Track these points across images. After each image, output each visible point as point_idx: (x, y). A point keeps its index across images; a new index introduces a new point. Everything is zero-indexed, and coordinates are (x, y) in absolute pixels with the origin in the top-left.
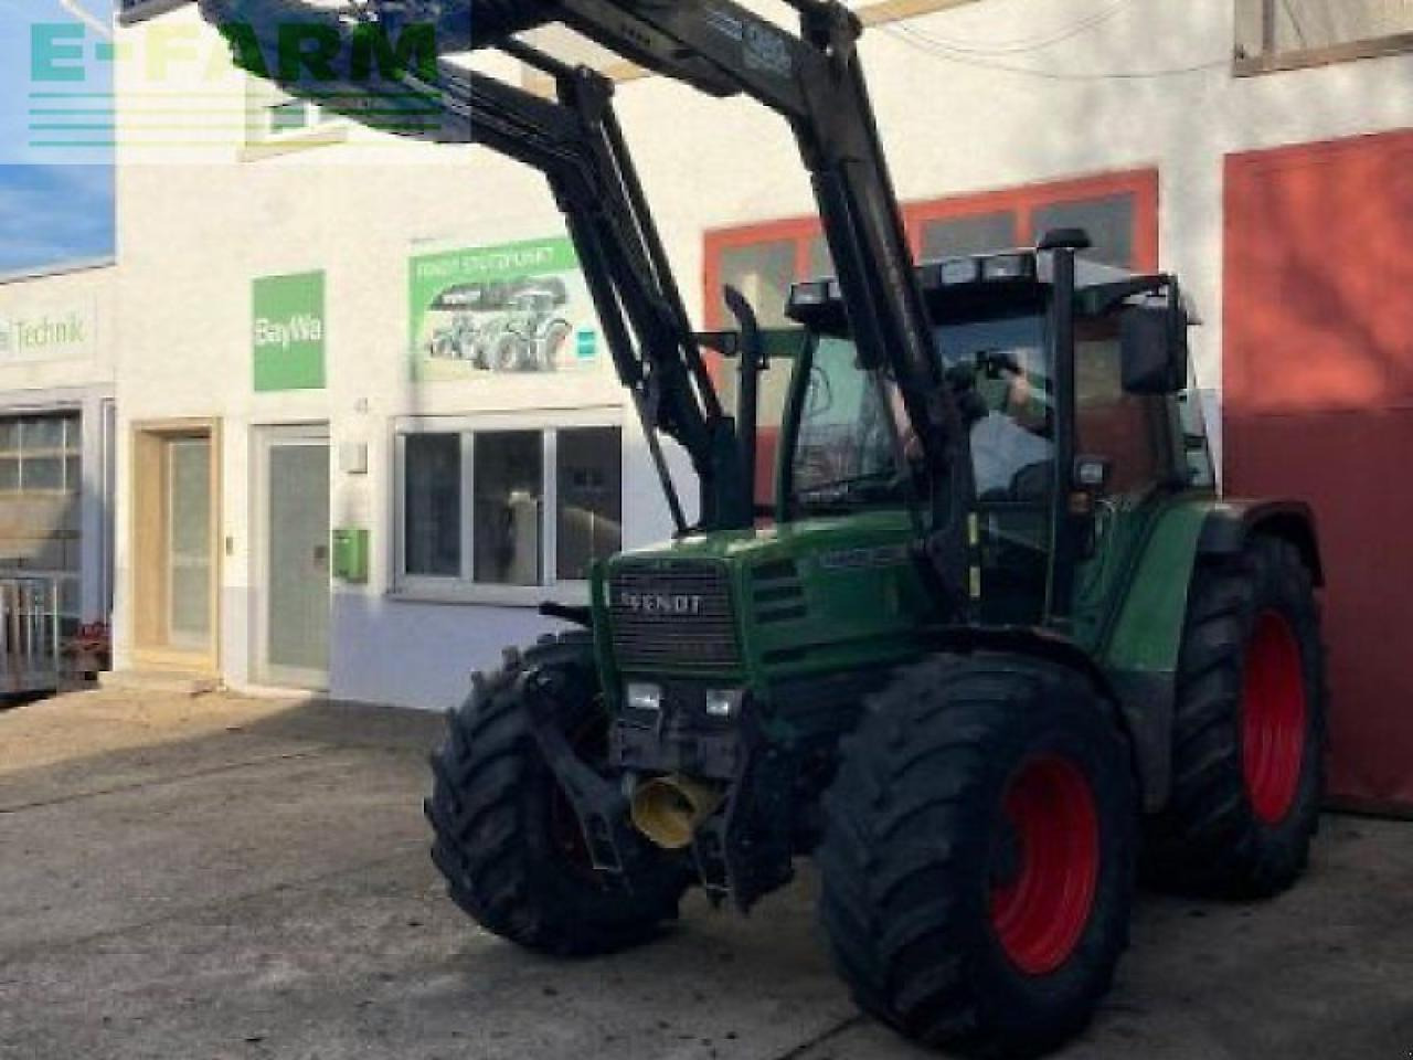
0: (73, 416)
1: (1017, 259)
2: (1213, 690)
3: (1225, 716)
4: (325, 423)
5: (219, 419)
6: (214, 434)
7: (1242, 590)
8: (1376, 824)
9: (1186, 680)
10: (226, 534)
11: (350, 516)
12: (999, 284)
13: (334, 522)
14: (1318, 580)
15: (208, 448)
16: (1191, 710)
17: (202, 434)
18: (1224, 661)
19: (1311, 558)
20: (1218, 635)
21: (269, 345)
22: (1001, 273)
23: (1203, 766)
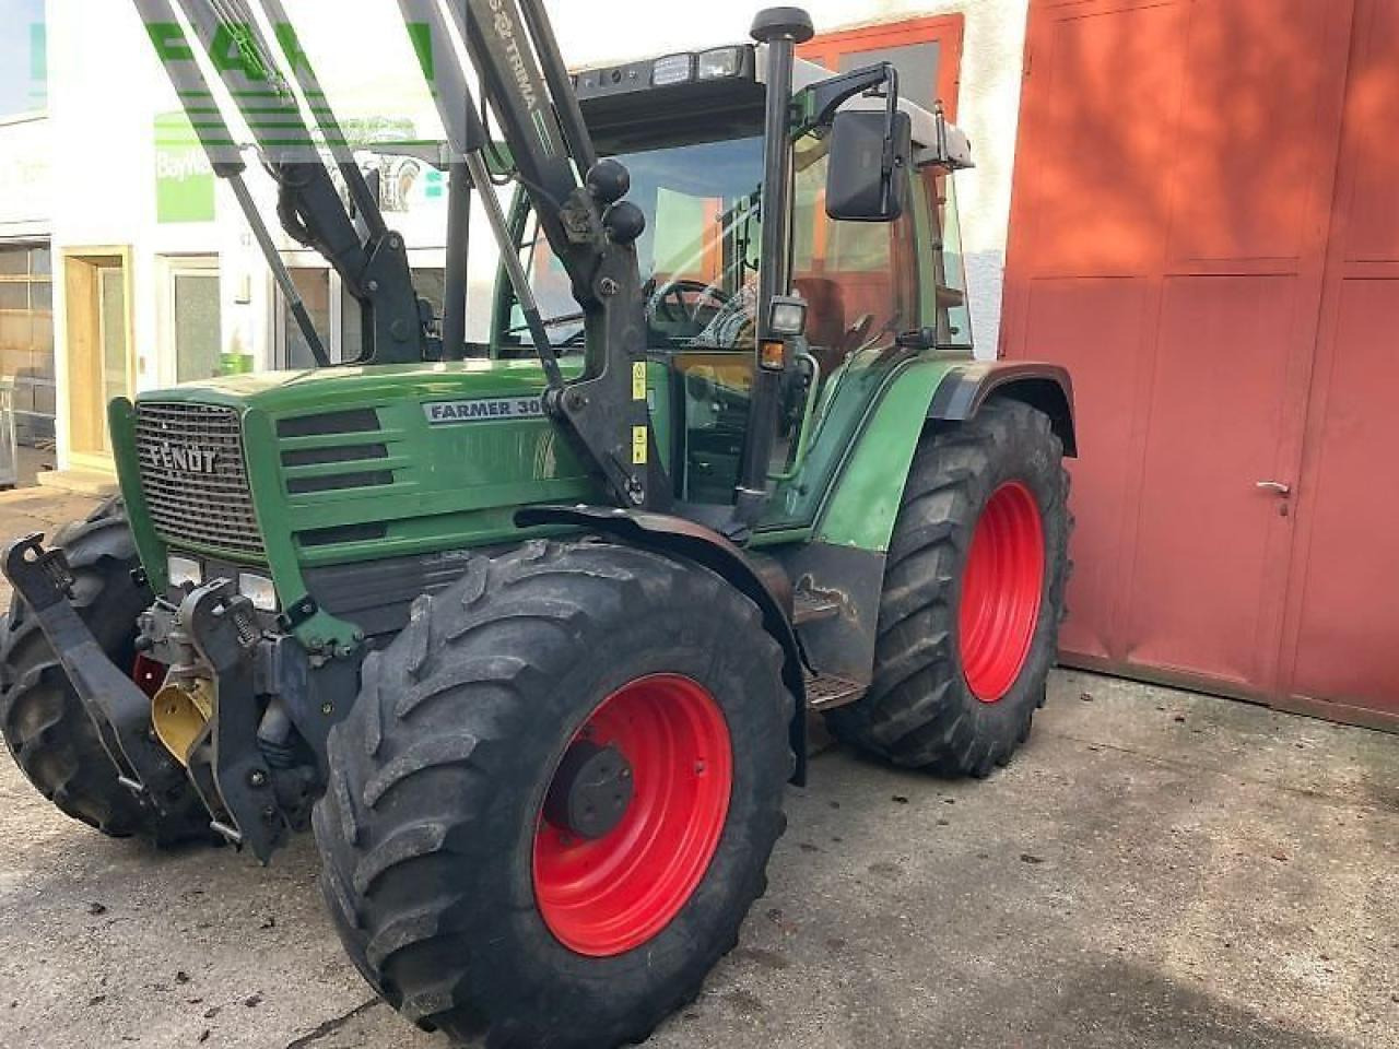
0: (46, 246)
1: (734, 50)
2: (928, 572)
3: (936, 600)
4: (216, 254)
5: (130, 247)
6: (125, 262)
7: (972, 461)
8: (1113, 684)
9: (898, 559)
10: (138, 355)
11: (236, 344)
12: (714, 84)
13: (226, 348)
14: (1070, 449)
15: (121, 275)
16: (899, 593)
17: (116, 261)
18: (944, 539)
19: (1063, 426)
20: (940, 511)
21: (168, 178)
22: (718, 71)
23: (911, 650)
